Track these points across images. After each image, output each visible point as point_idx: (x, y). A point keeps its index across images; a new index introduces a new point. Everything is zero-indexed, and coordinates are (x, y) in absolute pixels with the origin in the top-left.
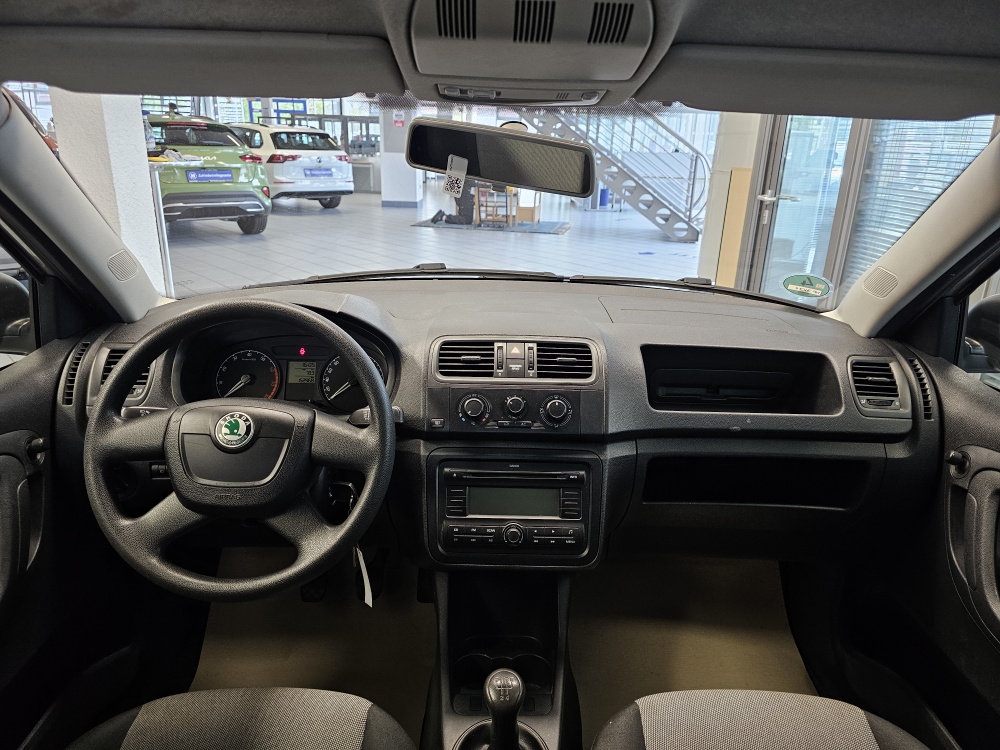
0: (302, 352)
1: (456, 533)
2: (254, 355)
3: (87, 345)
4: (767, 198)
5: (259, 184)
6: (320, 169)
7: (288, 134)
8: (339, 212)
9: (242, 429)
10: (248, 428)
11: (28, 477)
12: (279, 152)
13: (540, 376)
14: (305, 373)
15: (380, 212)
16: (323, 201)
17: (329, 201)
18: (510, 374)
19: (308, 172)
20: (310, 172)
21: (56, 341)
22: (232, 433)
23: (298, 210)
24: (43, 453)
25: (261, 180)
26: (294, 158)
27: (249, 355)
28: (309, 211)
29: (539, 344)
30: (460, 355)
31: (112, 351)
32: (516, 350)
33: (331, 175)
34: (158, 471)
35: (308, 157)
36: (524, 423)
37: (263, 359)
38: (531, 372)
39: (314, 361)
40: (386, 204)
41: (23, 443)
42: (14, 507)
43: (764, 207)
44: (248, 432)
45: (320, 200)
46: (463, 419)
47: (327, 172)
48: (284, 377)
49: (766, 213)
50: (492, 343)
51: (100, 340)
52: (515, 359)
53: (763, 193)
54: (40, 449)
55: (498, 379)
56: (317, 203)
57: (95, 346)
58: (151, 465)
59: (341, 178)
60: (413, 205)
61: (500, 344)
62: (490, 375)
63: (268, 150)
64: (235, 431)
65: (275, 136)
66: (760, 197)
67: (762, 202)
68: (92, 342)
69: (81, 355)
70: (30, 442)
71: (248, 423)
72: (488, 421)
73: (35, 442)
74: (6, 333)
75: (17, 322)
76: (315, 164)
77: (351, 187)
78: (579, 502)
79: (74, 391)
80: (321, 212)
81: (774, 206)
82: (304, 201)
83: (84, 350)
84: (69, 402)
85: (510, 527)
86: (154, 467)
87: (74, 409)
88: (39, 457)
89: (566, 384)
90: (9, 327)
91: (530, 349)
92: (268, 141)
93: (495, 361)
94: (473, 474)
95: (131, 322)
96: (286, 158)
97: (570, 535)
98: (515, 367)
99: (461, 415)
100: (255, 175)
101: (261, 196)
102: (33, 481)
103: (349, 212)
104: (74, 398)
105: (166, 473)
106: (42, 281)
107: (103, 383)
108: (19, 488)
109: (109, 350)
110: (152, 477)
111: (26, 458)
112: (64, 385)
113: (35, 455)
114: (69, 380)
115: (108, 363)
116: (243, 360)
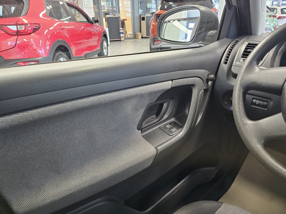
3: (237, 41)
5: (273, 25)
11: (204, 90)
12: (282, 15)
21: (225, 39)
24: (211, 82)
34: (256, 103)
41: (206, 75)
42: (198, 99)
51: (244, 39)
54: (211, 80)
57: (241, 42)
58: (253, 99)
63: (279, 14)
65: (282, 10)
68: (240, 40)
70: (208, 76)
73: (210, 76)
74: (208, 35)
75: (211, 32)
79: (229, 59)
83: (236, 43)
84: (226, 63)
86: (254, 101)
90: (209, 33)
92: (279, 11)
95: (255, 35)
100: (272, 22)
102: (206, 91)
104: (228, 62)
105: (259, 105)
106: (229, 9)
107: (242, 57)
108: (201, 92)
109: (247, 43)
110: (251, 105)
111: (205, 82)
112: (225, 56)
113: (208, 82)
114: (228, 54)
115: (246, 49)
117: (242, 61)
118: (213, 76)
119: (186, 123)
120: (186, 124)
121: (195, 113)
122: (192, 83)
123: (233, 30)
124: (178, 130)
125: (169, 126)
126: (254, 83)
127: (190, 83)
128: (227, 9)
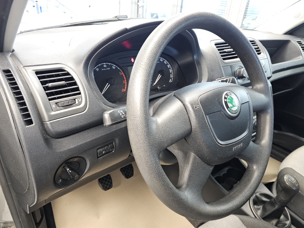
0: (133, 60)
2: (108, 66)
27: (105, 66)
30: (223, 49)
37: (114, 68)
51: (14, 65)
68: (11, 67)
69: (12, 79)
83: (10, 75)
87: (37, 128)
99: (237, 78)
107: (50, 100)
109: (34, 72)
112: (17, 109)
114: (19, 104)
115: (42, 83)
116: (102, 70)
117: (56, 107)
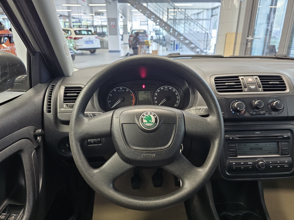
0: (144, 87)
1: (234, 165)
2: (123, 89)
3: (54, 86)
4: (250, 38)
5: (72, 46)
6: (90, 41)
7: (79, 31)
8: (96, 55)
9: (153, 120)
10: (156, 119)
11: (36, 149)
12: (77, 36)
13: (264, 90)
14: (145, 96)
15: (108, 54)
16: (91, 51)
17: (93, 51)
18: (250, 90)
19: (86, 42)
20: (87, 42)
21: (39, 84)
22: (148, 122)
23: (82, 54)
24: (40, 137)
25: (73, 44)
26: (81, 38)
27: (121, 89)
28: (86, 54)
29: (259, 76)
30: (225, 83)
31: (66, 88)
32: (250, 79)
33: (93, 43)
34: (91, 142)
35: (86, 38)
36: (262, 112)
37: (127, 91)
38: (261, 89)
39: (149, 90)
40: (110, 51)
41: (32, 132)
42: (32, 165)
43: (248, 41)
44: (156, 122)
45: (90, 51)
46: (233, 112)
47: (92, 42)
48: (137, 98)
49: (249, 44)
50: (237, 77)
51: (59, 83)
52: (252, 84)
53: (248, 37)
54: (39, 135)
55: (245, 93)
56: (88, 52)
57: (57, 86)
59: (96, 44)
60: (119, 51)
61: (242, 77)
62: (241, 91)
63: (74, 36)
64: (150, 121)
65: (75, 31)
66: (247, 38)
67: (247, 40)
68: (56, 84)
69: (52, 90)
70: (35, 132)
71: (155, 117)
72: (245, 113)
73: (37, 131)
74: (16, 82)
75: (19, 77)
76: (88, 40)
77: (99, 46)
78: (288, 147)
79: (52, 107)
80: (90, 55)
81: (252, 41)
82: (84, 52)
83: (53, 88)
84: (49, 112)
85: (259, 161)
86: (89, 140)
87: (52, 115)
88: (38, 138)
89: (278, 94)
90: (16, 79)
91: (256, 79)
92: (73, 33)
93: (242, 84)
94: (239, 137)
95: (68, 76)
96: (79, 38)
97: (286, 163)
98: (253, 87)
99: (231, 110)
100: (71, 43)
101: (73, 49)
102: (37, 149)
103: (98, 54)
104: (52, 110)
105: (94, 143)
106: (34, 55)
107: (64, 102)
108: (32, 154)
109: (64, 87)
110: (88, 145)
111: (34, 140)
112: (46, 104)
113: (37, 138)
114: (48, 101)
115: (65, 93)
116: (119, 91)
117: (66, 106)
118: (40, 131)
119: (27, 200)
120: (27, 202)
121: (34, 182)
122: (18, 149)
123: (45, 75)
124: (19, 214)
125: (3, 215)
126: (87, 134)
127: (16, 151)
128: (31, 56)
